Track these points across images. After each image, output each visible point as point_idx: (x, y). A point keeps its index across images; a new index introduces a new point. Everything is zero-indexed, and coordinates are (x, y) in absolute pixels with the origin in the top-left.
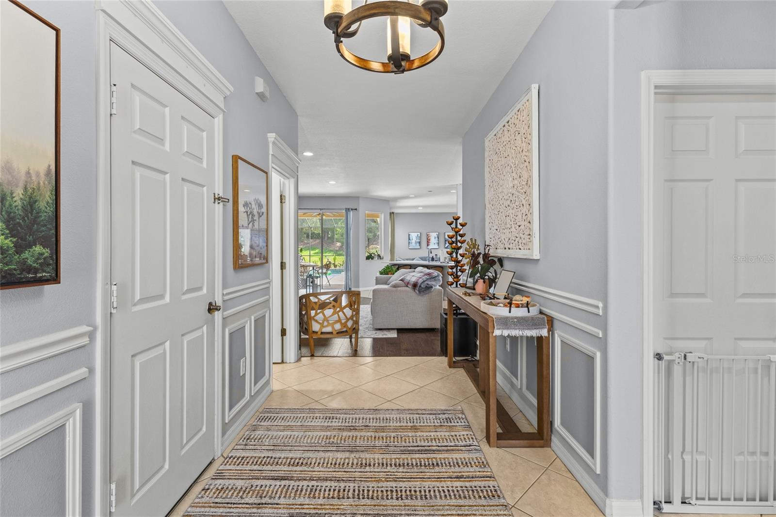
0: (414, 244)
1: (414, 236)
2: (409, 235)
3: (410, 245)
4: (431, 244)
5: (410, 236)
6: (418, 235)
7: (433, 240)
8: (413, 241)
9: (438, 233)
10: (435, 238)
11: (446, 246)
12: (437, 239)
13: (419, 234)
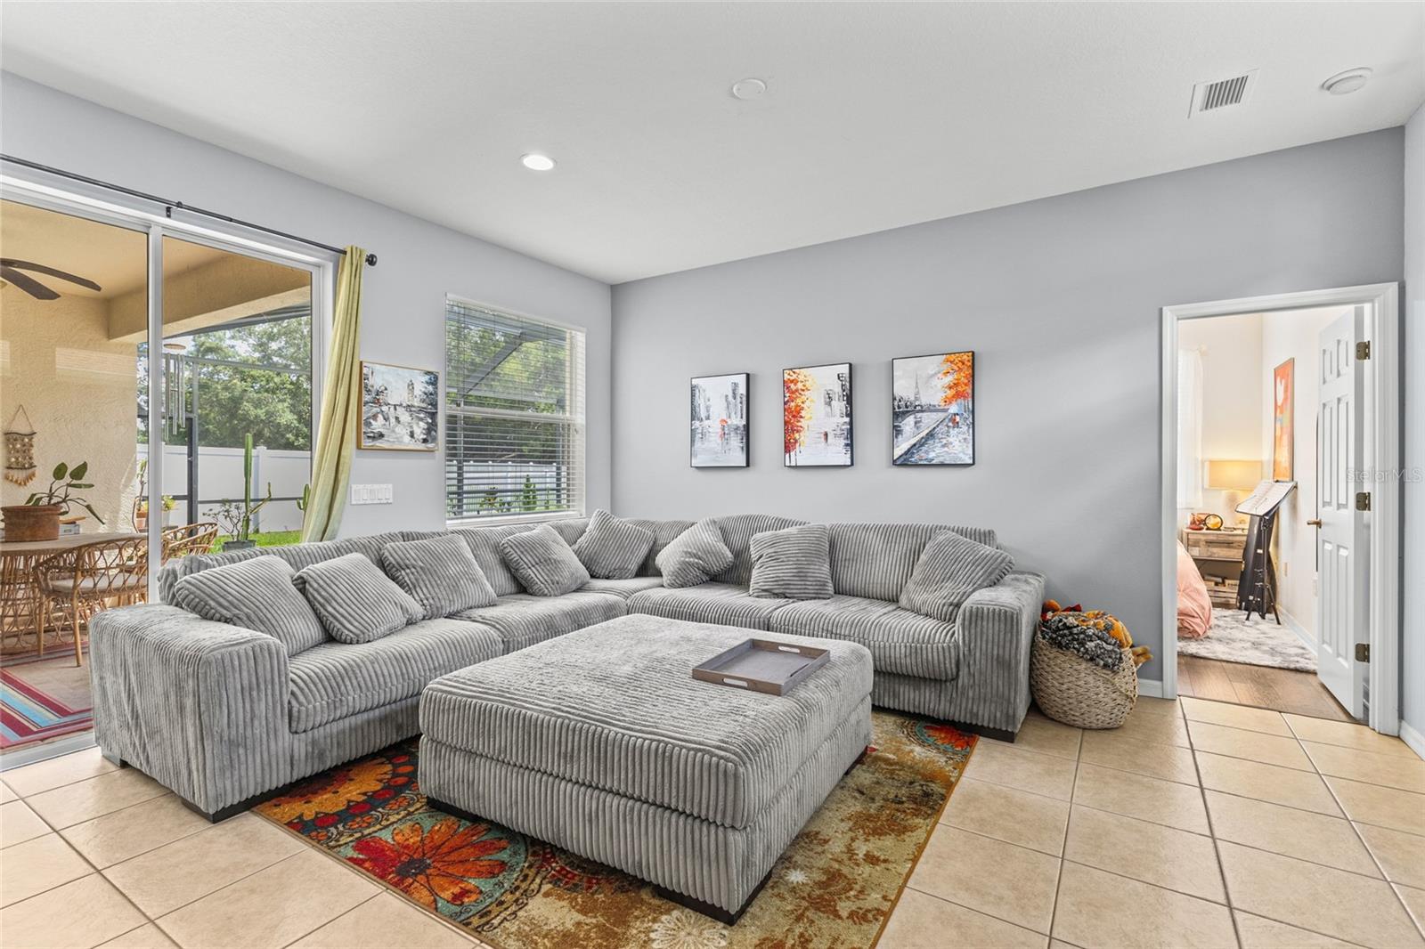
0: (714, 441)
1: (718, 396)
2: (693, 389)
3: (698, 444)
4: (803, 437)
5: (700, 401)
6: (736, 385)
7: (821, 417)
8: (714, 426)
9: (845, 369)
10: (829, 399)
11: (898, 452)
12: (839, 405)
13: (741, 380)
